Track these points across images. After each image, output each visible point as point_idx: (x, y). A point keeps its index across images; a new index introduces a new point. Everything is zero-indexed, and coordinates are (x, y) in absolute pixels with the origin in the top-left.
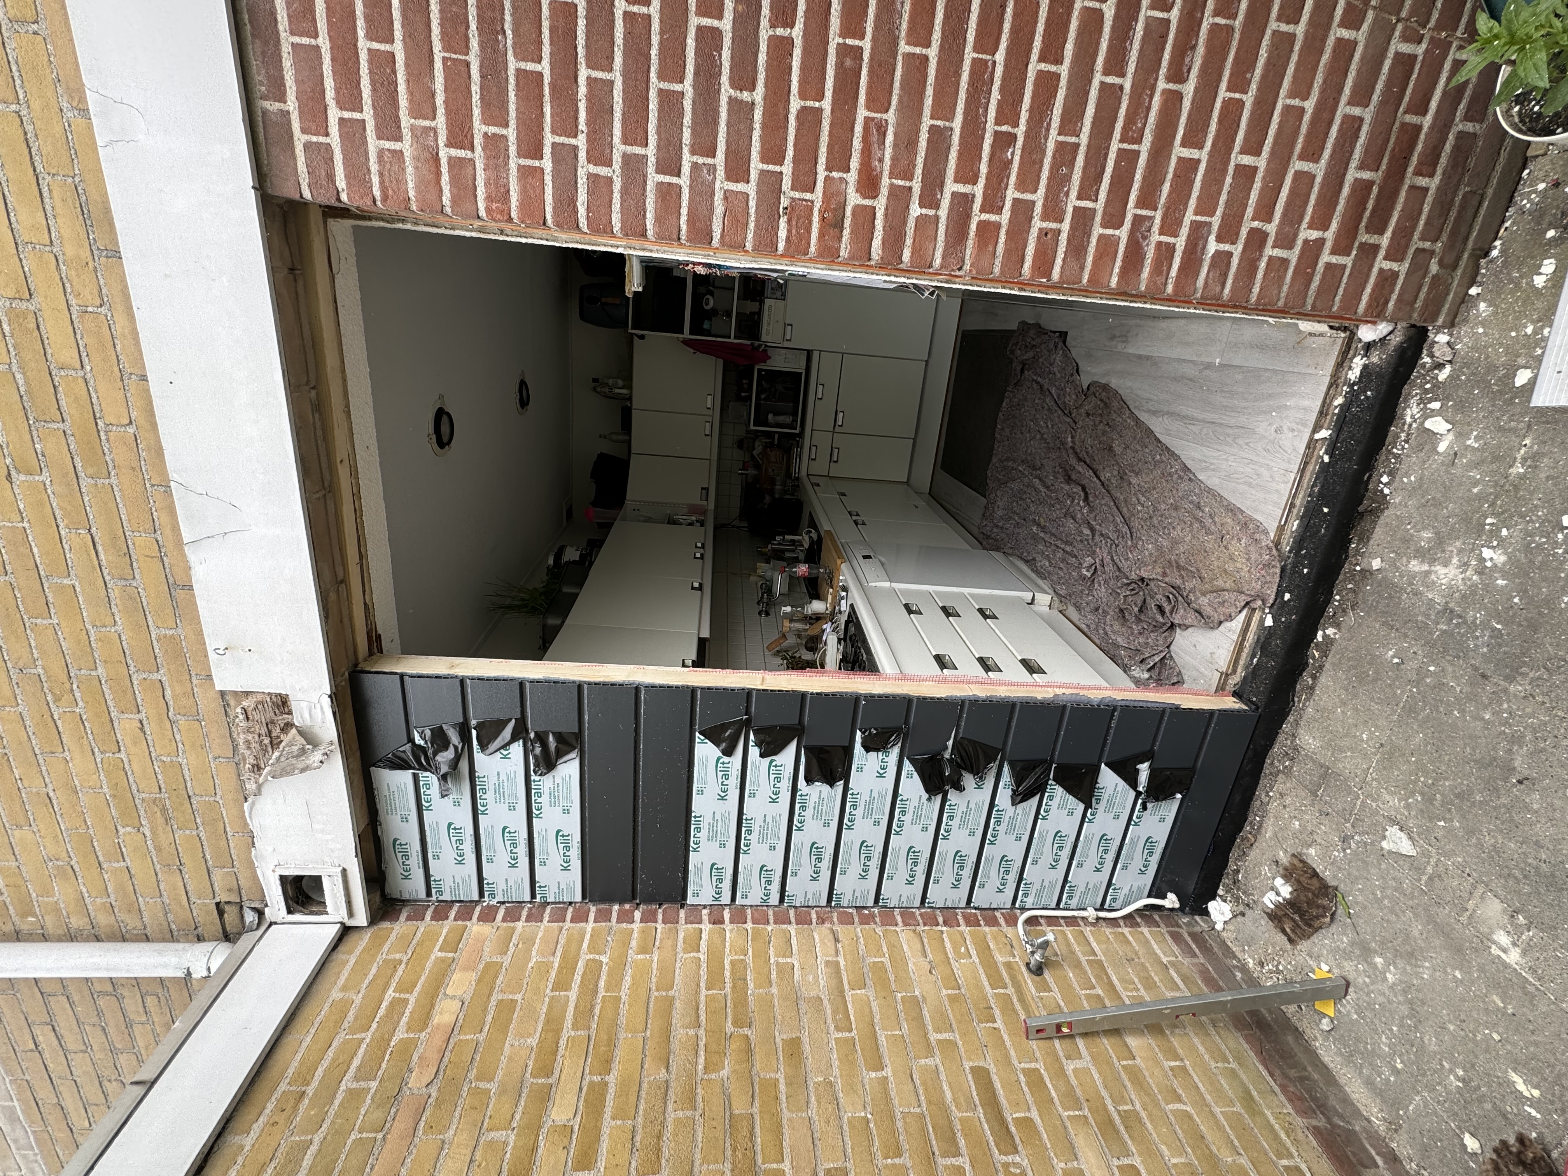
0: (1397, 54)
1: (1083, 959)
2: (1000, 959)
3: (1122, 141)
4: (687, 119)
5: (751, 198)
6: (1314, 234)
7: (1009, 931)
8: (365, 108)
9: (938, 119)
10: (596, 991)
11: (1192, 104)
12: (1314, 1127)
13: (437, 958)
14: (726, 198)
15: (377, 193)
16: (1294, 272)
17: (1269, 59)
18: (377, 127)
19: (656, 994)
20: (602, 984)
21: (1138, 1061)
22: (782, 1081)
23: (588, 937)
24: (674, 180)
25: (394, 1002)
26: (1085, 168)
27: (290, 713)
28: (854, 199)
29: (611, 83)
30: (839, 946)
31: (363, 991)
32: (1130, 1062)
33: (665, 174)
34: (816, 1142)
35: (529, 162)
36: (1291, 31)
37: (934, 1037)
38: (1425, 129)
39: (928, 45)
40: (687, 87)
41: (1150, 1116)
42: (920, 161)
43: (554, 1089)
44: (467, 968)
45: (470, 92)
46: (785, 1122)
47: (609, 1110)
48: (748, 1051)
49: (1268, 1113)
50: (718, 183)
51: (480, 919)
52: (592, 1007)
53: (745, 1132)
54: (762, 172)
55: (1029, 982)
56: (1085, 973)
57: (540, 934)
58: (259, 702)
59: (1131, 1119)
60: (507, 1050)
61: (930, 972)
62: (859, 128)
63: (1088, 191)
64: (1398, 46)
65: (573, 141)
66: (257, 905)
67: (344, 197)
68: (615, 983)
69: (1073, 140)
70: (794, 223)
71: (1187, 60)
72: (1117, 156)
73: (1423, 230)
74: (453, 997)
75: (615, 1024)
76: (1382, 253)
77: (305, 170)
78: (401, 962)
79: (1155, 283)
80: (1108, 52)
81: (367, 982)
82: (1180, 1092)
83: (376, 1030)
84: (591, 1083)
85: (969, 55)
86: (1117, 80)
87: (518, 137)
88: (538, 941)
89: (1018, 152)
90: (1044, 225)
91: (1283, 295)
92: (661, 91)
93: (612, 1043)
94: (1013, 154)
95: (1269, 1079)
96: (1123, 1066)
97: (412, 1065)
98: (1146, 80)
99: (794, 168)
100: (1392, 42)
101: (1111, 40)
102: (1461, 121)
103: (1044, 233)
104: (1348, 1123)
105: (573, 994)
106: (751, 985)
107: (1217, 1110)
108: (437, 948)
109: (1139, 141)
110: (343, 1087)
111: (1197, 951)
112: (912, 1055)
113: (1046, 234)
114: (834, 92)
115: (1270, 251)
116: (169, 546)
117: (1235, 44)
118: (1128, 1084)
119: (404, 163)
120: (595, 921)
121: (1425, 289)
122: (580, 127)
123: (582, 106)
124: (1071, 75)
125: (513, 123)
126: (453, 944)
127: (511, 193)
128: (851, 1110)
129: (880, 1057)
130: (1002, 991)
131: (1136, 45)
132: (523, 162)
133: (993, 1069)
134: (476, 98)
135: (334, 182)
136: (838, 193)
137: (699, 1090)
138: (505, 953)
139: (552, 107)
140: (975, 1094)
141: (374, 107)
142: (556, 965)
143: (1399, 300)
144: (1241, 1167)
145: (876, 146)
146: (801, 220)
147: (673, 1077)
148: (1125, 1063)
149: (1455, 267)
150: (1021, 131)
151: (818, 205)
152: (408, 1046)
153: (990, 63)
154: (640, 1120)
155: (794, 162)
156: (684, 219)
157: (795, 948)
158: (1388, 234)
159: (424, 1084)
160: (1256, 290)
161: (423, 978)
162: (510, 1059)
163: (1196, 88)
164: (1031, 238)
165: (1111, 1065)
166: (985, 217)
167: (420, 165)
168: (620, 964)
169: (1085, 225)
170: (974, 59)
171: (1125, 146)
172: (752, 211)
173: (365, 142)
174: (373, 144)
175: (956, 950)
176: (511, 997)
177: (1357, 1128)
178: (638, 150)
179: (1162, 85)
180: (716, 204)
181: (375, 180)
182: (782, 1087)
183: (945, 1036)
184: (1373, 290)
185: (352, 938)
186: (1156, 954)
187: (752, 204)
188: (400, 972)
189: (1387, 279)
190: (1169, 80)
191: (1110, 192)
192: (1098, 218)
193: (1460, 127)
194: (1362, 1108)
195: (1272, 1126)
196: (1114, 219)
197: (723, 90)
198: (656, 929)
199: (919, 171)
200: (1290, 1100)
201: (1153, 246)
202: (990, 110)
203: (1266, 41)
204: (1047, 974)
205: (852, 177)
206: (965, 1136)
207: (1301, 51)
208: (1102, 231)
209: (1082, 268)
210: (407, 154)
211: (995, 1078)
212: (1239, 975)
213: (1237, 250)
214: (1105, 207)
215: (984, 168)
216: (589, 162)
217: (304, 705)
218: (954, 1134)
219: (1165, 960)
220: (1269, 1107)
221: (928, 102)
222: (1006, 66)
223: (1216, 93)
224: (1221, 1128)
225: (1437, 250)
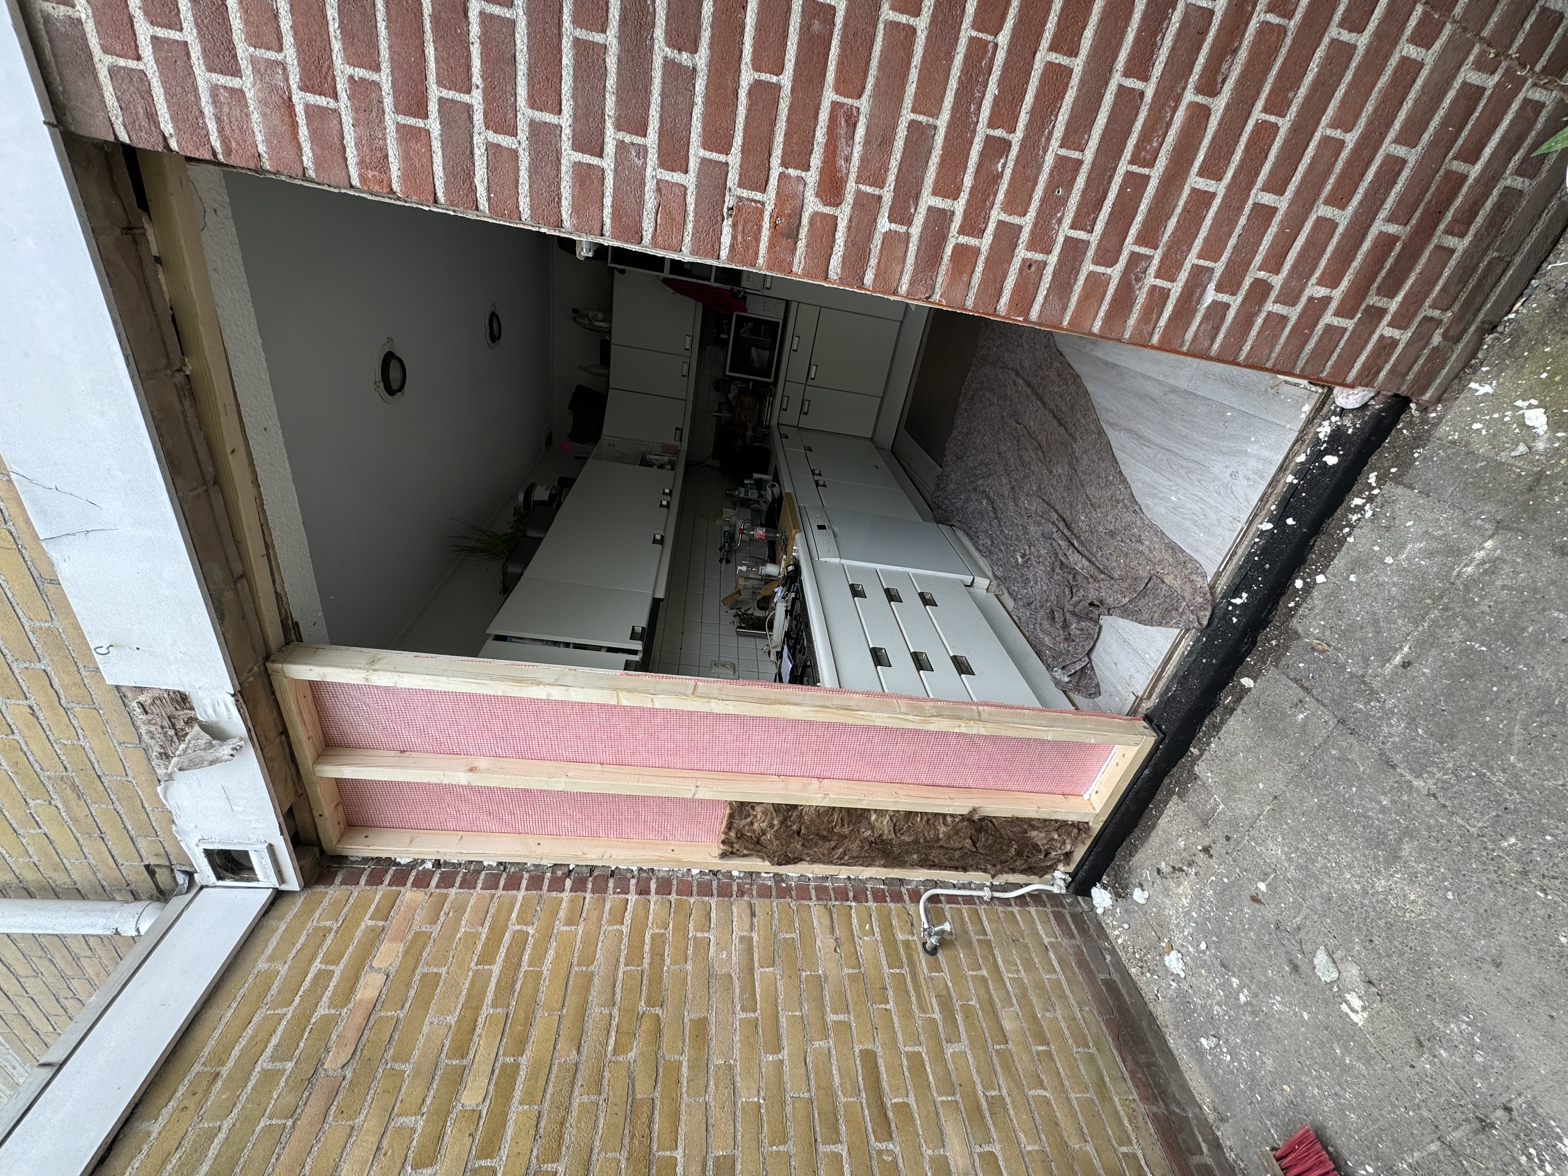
0: (1464, 83)
1: (975, 938)
2: (901, 936)
3: (1132, 162)
4: (611, 82)
5: (689, 192)
6: (1322, 292)
7: (911, 907)
8: (185, 25)
9: (920, 113)
10: (519, 965)
11: (1220, 124)
12: (1154, 1114)
13: (367, 927)
14: (659, 190)
15: (217, 145)
16: (1291, 332)
17: (1319, 75)
18: (206, 53)
19: (576, 969)
20: (526, 958)
21: (1010, 1045)
22: (685, 1064)
23: (518, 905)
24: (594, 161)
25: (320, 974)
26: (1084, 192)
27: (192, 708)
28: (812, 205)
29: (512, 23)
30: (755, 920)
31: (289, 963)
32: (1003, 1047)
33: (583, 152)
34: (710, 1128)
35: (411, 121)
36: (1352, 42)
37: (832, 1018)
38: (1470, 181)
39: (917, 13)
40: (611, 38)
41: (1013, 1101)
42: (894, 165)
43: (467, 1072)
44: (393, 940)
45: (325, 17)
46: (683, 1107)
47: (518, 1094)
48: (658, 1033)
49: (1116, 1099)
50: (649, 172)
51: (414, 885)
52: (514, 982)
53: (644, 1118)
54: (704, 161)
55: (924, 963)
56: (975, 954)
57: (472, 902)
58: (157, 698)
59: (997, 1104)
60: (426, 1029)
61: (835, 950)
62: (824, 116)
63: (1084, 220)
64: (1468, 75)
65: (464, 98)
66: (188, 869)
67: (174, 145)
68: (538, 958)
69: (1076, 155)
70: (740, 228)
71: (1225, 67)
72: (1124, 181)
73: (1437, 297)
74: (379, 971)
75: (534, 1002)
76: (1388, 318)
77: (116, 104)
78: (331, 929)
79: (1141, 331)
80: (1132, 48)
81: (294, 951)
82: (1043, 1077)
83: (299, 1005)
84: (504, 1064)
85: (967, 32)
86: (1138, 85)
87: (393, 86)
88: (469, 909)
89: (1011, 164)
90: (1029, 255)
91: (1274, 355)
92: (577, 41)
93: (529, 1023)
94: (1004, 167)
95: (1121, 1064)
96: (997, 1051)
97: (331, 1044)
98: (1172, 89)
99: (742, 159)
100: (1462, 70)
101: (1140, 30)
102: (1511, 174)
103: (1027, 264)
104: (1184, 1109)
105: (496, 969)
106: (668, 961)
107: (1073, 1096)
108: (368, 915)
109: (1151, 164)
110: (258, 1068)
111: (1075, 932)
112: (808, 1037)
113: (1030, 266)
114: (796, 64)
115: (1271, 306)
116: (25, 539)
117: (1284, 51)
118: (999, 1069)
119: (246, 106)
120: (527, 889)
121: (1421, 361)
122: (474, 80)
123: (476, 51)
124: (1084, 72)
125: (385, 66)
126: (384, 913)
127: (391, 159)
128: (747, 1096)
129: (779, 1039)
130: (898, 971)
131: (1168, 42)
132: (402, 119)
133: (880, 1052)
134: (334, 26)
135: (157, 124)
136: (795, 196)
137: (606, 1074)
138: (435, 923)
139: (436, 49)
140: (860, 1078)
141: (197, 25)
142: (484, 936)
143: (1392, 371)
144: (1086, 1153)
145: (843, 140)
146: (749, 226)
147: (583, 1058)
148: (998, 1047)
149: (1457, 340)
150: (1016, 138)
151: (769, 208)
152: (329, 1022)
153: (991, 45)
154: (546, 1104)
155: (743, 152)
156: (607, 211)
157: (713, 921)
158: (1399, 298)
159: (339, 1065)
160: (1247, 348)
161: (351, 949)
162: (428, 1037)
163: (1228, 104)
164: (1012, 268)
165: (985, 1048)
166: (963, 239)
167: (268, 111)
168: (547, 935)
169: (1075, 260)
170: (972, 39)
171: (1135, 168)
172: (691, 208)
173: (191, 73)
174: (203, 78)
175: (862, 926)
176: (435, 970)
177: (1190, 1115)
178: (549, 118)
179: (1189, 96)
180: (647, 196)
181: (212, 126)
182: (685, 1070)
183: (841, 1017)
184: (1368, 358)
185: (284, 903)
186: (1038, 934)
187: (691, 200)
188: (328, 941)
189: (1385, 348)
190: (1199, 90)
191: (1108, 223)
192: (1090, 253)
193: (1509, 182)
194: (1196, 1095)
195: (1117, 1112)
196: (1107, 256)
197: (656, 47)
198: (585, 898)
199: (891, 178)
200: (1137, 1087)
201: (1145, 290)
202: (983, 108)
203: (1320, 53)
204: (940, 955)
205: (812, 177)
206: (847, 1121)
207: (1358, 68)
208: (1092, 268)
209: (1064, 308)
210: (250, 94)
211: (880, 1061)
212: (1108, 957)
213: (1235, 302)
214: (1100, 241)
215: (968, 181)
216: (487, 128)
217: (207, 702)
218: (837, 1120)
219: (1046, 941)
220: (1118, 1093)
221: (911, 89)
222: (1009, 52)
223: (1250, 113)
224: (1074, 1115)
225: (1445, 320)
